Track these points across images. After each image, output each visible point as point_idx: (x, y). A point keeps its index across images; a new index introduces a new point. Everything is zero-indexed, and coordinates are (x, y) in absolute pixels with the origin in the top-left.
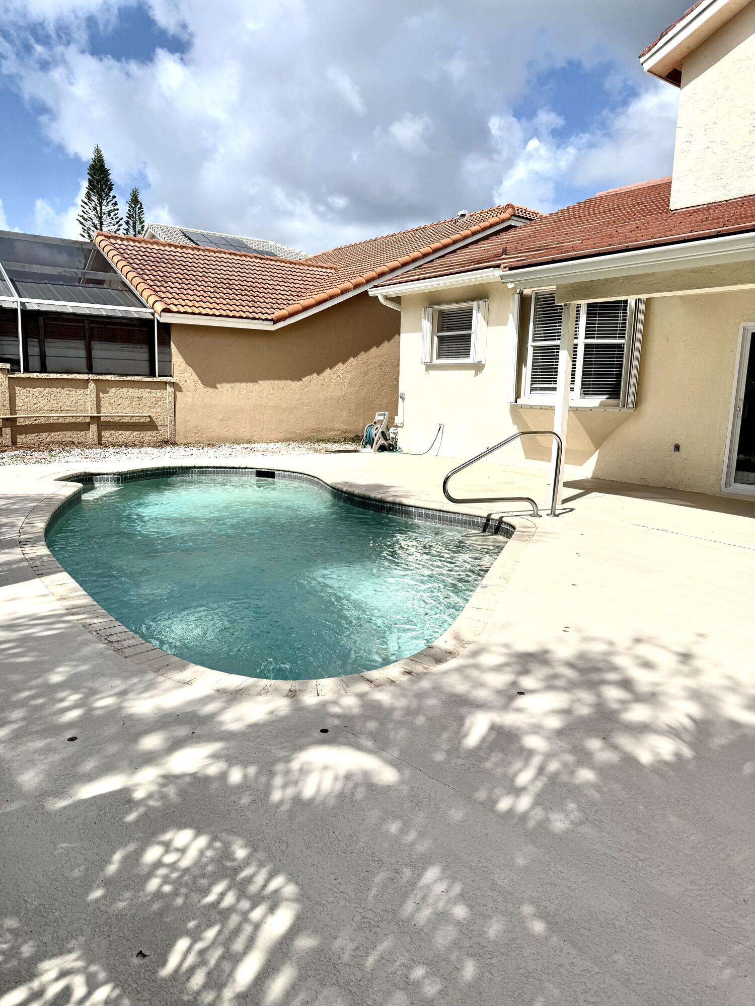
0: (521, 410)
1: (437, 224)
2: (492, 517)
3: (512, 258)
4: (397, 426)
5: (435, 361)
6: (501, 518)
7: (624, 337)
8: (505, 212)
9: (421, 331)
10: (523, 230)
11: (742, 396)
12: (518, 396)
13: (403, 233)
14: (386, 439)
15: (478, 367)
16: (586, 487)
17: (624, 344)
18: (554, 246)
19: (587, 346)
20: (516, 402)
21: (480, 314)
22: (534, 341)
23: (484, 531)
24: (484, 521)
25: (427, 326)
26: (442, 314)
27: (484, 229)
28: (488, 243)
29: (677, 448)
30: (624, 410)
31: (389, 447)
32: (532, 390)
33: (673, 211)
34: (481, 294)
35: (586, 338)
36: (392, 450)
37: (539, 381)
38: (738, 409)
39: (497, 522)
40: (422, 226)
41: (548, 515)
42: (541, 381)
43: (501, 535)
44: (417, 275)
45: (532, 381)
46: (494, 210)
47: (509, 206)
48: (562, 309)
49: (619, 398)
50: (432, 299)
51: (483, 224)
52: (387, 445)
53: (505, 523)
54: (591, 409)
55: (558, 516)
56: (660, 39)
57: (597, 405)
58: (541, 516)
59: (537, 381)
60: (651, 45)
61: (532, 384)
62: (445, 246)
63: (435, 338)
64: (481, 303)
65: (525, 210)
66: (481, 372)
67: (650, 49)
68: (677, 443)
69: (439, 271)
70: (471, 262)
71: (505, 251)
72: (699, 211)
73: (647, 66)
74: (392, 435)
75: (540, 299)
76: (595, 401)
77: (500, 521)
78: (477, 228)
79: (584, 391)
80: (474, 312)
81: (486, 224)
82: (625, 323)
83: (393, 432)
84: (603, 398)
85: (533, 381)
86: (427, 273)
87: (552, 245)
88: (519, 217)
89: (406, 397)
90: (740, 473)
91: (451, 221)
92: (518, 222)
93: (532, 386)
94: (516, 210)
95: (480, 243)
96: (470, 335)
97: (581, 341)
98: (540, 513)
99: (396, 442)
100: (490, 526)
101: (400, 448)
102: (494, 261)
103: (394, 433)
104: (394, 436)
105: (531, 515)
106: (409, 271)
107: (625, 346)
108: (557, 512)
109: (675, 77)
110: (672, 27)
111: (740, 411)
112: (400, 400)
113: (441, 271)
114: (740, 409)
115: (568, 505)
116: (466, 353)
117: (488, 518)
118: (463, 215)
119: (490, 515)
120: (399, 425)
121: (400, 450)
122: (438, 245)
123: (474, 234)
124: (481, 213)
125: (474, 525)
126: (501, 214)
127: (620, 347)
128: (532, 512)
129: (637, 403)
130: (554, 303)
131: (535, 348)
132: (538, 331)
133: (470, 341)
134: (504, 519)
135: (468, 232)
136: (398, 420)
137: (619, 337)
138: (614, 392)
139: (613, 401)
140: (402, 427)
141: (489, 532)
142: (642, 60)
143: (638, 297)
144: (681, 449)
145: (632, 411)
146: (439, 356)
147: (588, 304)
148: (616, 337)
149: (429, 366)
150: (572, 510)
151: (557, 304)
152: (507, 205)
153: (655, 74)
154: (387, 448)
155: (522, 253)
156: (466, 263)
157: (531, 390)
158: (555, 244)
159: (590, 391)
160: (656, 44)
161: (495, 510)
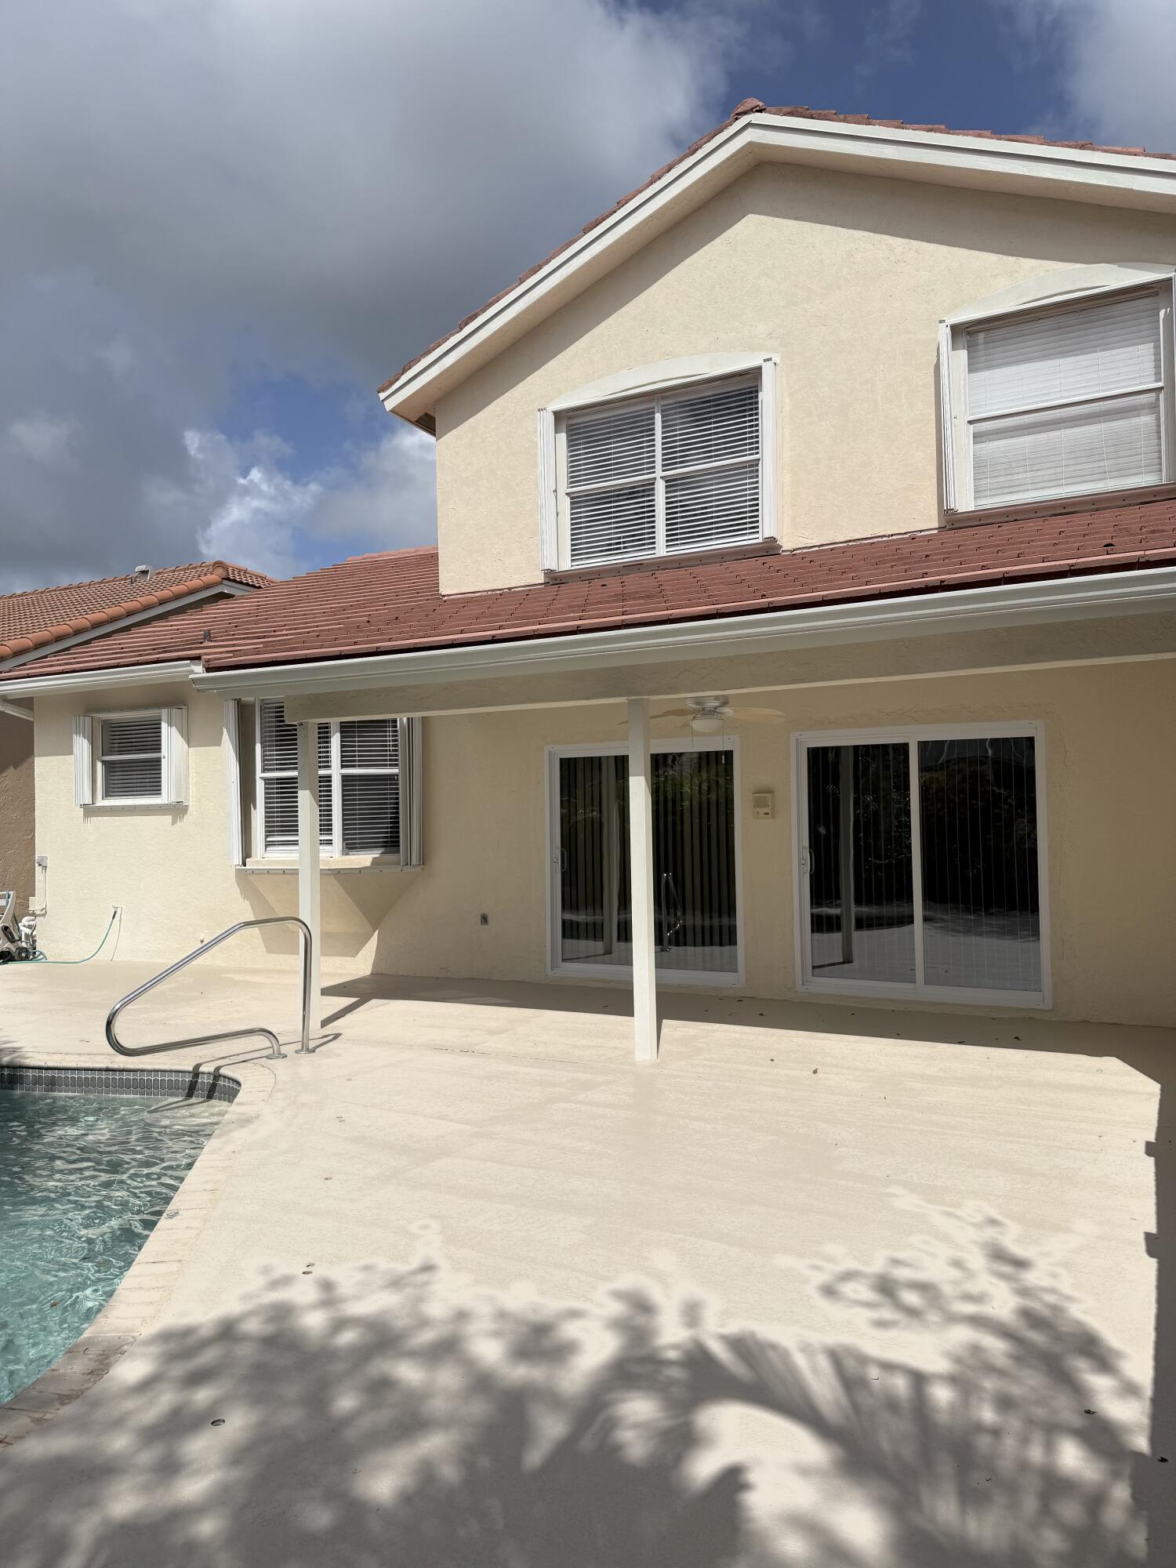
0: (252, 878)
1: (101, 583)
2: (202, 1069)
3: (220, 646)
4: (33, 914)
5: (101, 802)
6: (218, 1069)
7: (397, 765)
8: (211, 573)
9: (72, 754)
10: (242, 605)
11: (559, 844)
12: (247, 853)
13: (42, 593)
14: (12, 940)
15: (178, 810)
16: (360, 992)
17: (397, 775)
18: (284, 632)
19: (346, 779)
20: (244, 864)
21: (174, 728)
22: (264, 770)
23: (190, 1095)
24: (188, 1078)
25: (82, 746)
26: (107, 726)
27: (177, 597)
28: (183, 620)
29: (484, 919)
30: (407, 869)
31: (20, 954)
32: (268, 844)
33: (444, 596)
34: (175, 698)
35: (342, 767)
36: (27, 958)
37: (277, 831)
38: (555, 860)
39: (212, 1078)
40: (76, 583)
41: (296, 1052)
42: (282, 831)
43: (220, 1099)
44: (60, 665)
45: (266, 831)
46: (195, 568)
47: (219, 564)
48: (296, 730)
49: (398, 852)
50: (88, 704)
51: (176, 589)
52: (14, 949)
53: (225, 1077)
54: (360, 870)
55: (313, 1051)
56: (403, 374)
57: (368, 863)
58: (286, 1056)
59: (273, 831)
60: (392, 379)
61: (267, 836)
62: (113, 620)
63: (99, 765)
64: (174, 710)
65: (245, 572)
66: (181, 818)
67: (392, 384)
68: (483, 912)
69: (99, 660)
70: (154, 649)
71: (208, 636)
72: (476, 601)
73: (389, 405)
74: (25, 931)
75: (269, 708)
76: (364, 859)
77: (217, 1075)
78: (166, 593)
79: (347, 844)
80: (164, 726)
81: (182, 588)
82: (396, 746)
83: (27, 924)
84: (375, 854)
85: (269, 832)
86: (78, 663)
87: (282, 630)
88: (235, 581)
89: (49, 863)
90: (568, 941)
91: (125, 579)
92: (232, 589)
93: (268, 839)
94: (230, 571)
95: (171, 618)
96: (159, 760)
97: (336, 772)
98: (284, 1050)
99: (34, 941)
100: (199, 1086)
101: (41, 953)
102: (191, 649)
103: (29, 927)
104: (28, 931)
105: (268, 1057)
106: (46, 657)
107: (400, 777)
108: (312, 1045)
109: (427, 423)
110: (416, 361)
111: (558, 863)
112: (38, 869)
113: (102, 660)
114: (557, 860)
115: (331, 1028)
116: (155, 788)
117: (196, 1073)
118: (145, 573)
119: (198, 1066)
120: (38, 912)
121: (41, 956)
122: (99, 616)
123: (162, 602)
124: (174, 571)
125: (171, 1088)
126: (205, 574)
127: (392, 778)
128: (270, 1051)
129: (424, 860)
130: (283, 721)
131: (267, 781)
132: (270, 755)
133: (161, 769)
134: (222, 1071)
135: (152, 599)
136: (35, 904)
137: (390, 765)
138: (391, 843)
139: (392, 857)
140: (44, 915)
141: (197, 1097)
142: (382, 396)
143: (411, 715)
144: (489, 920)
145: (419, 869)
146: (108, 794)
147: (341, 723)
148: (386, 765)
149: (90, 811)
150: (337, 1036)
151: (287, 723)
152: (215, 563)
153: (401, 416)
154: (16, 955)
155: (236, 639)
156: (145, 650)
157: (267, 846)
158: (287, 630)
159: (356, 843)
160: (398, 379)
161: (206, 1058)
